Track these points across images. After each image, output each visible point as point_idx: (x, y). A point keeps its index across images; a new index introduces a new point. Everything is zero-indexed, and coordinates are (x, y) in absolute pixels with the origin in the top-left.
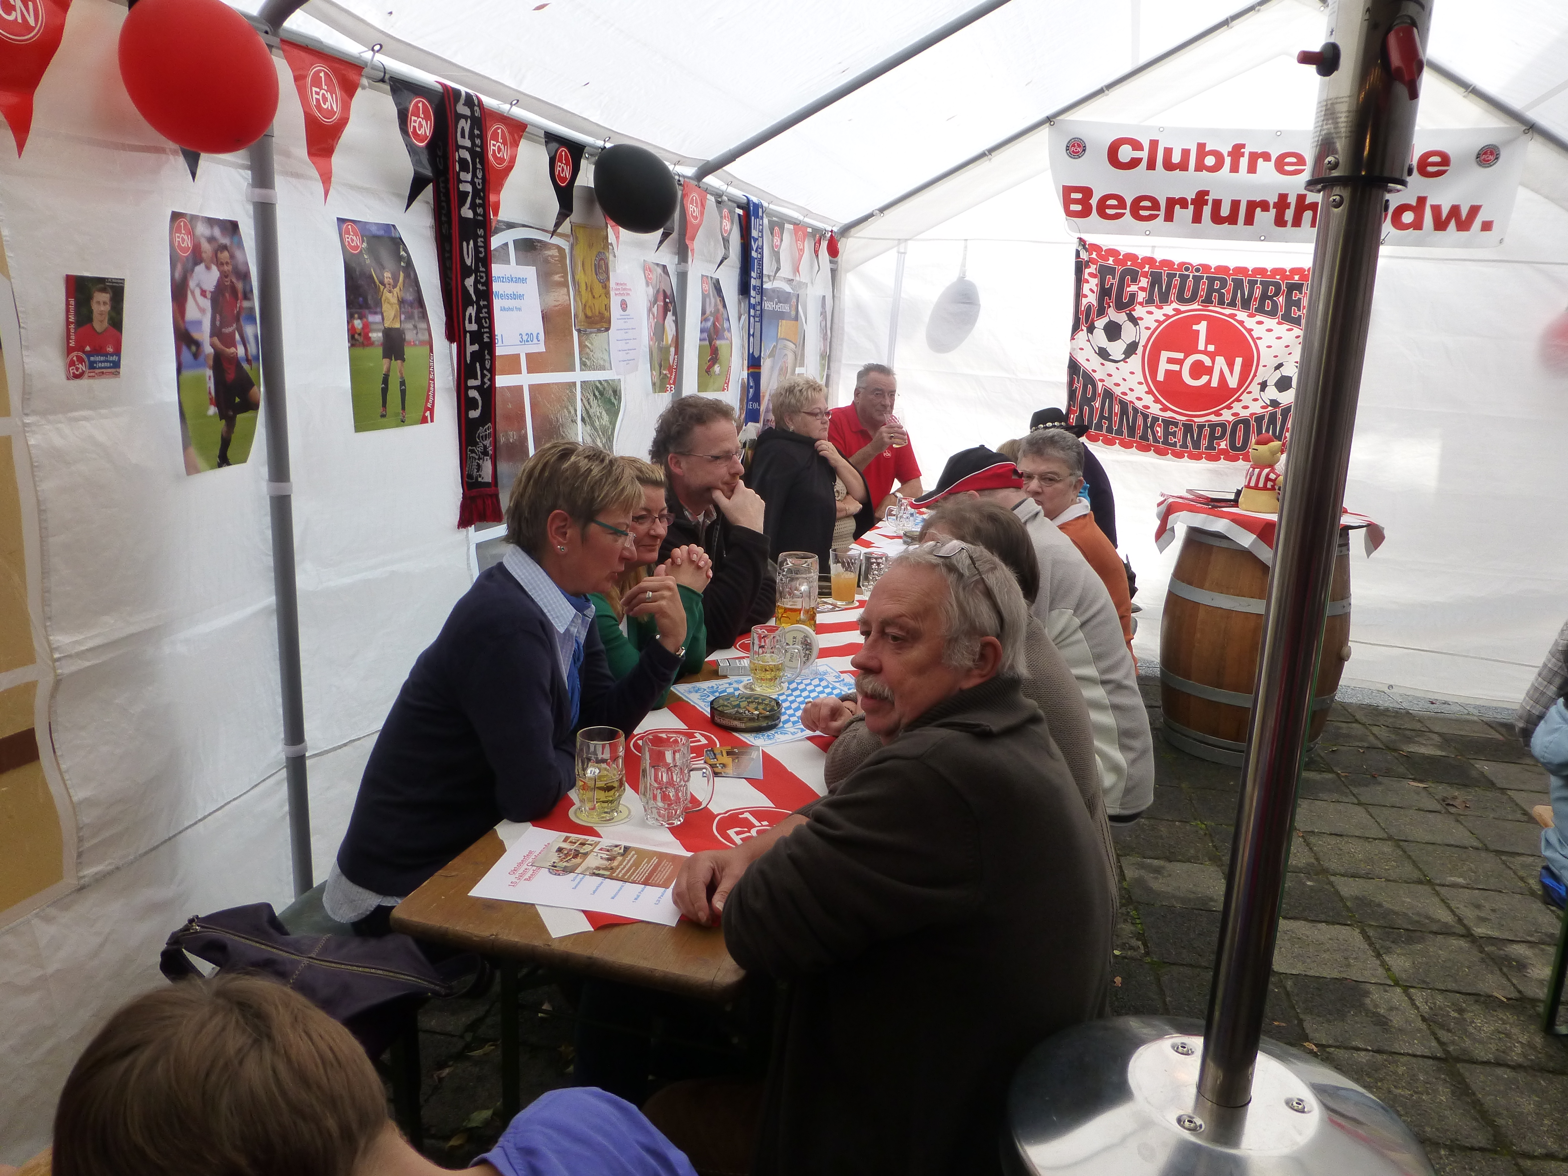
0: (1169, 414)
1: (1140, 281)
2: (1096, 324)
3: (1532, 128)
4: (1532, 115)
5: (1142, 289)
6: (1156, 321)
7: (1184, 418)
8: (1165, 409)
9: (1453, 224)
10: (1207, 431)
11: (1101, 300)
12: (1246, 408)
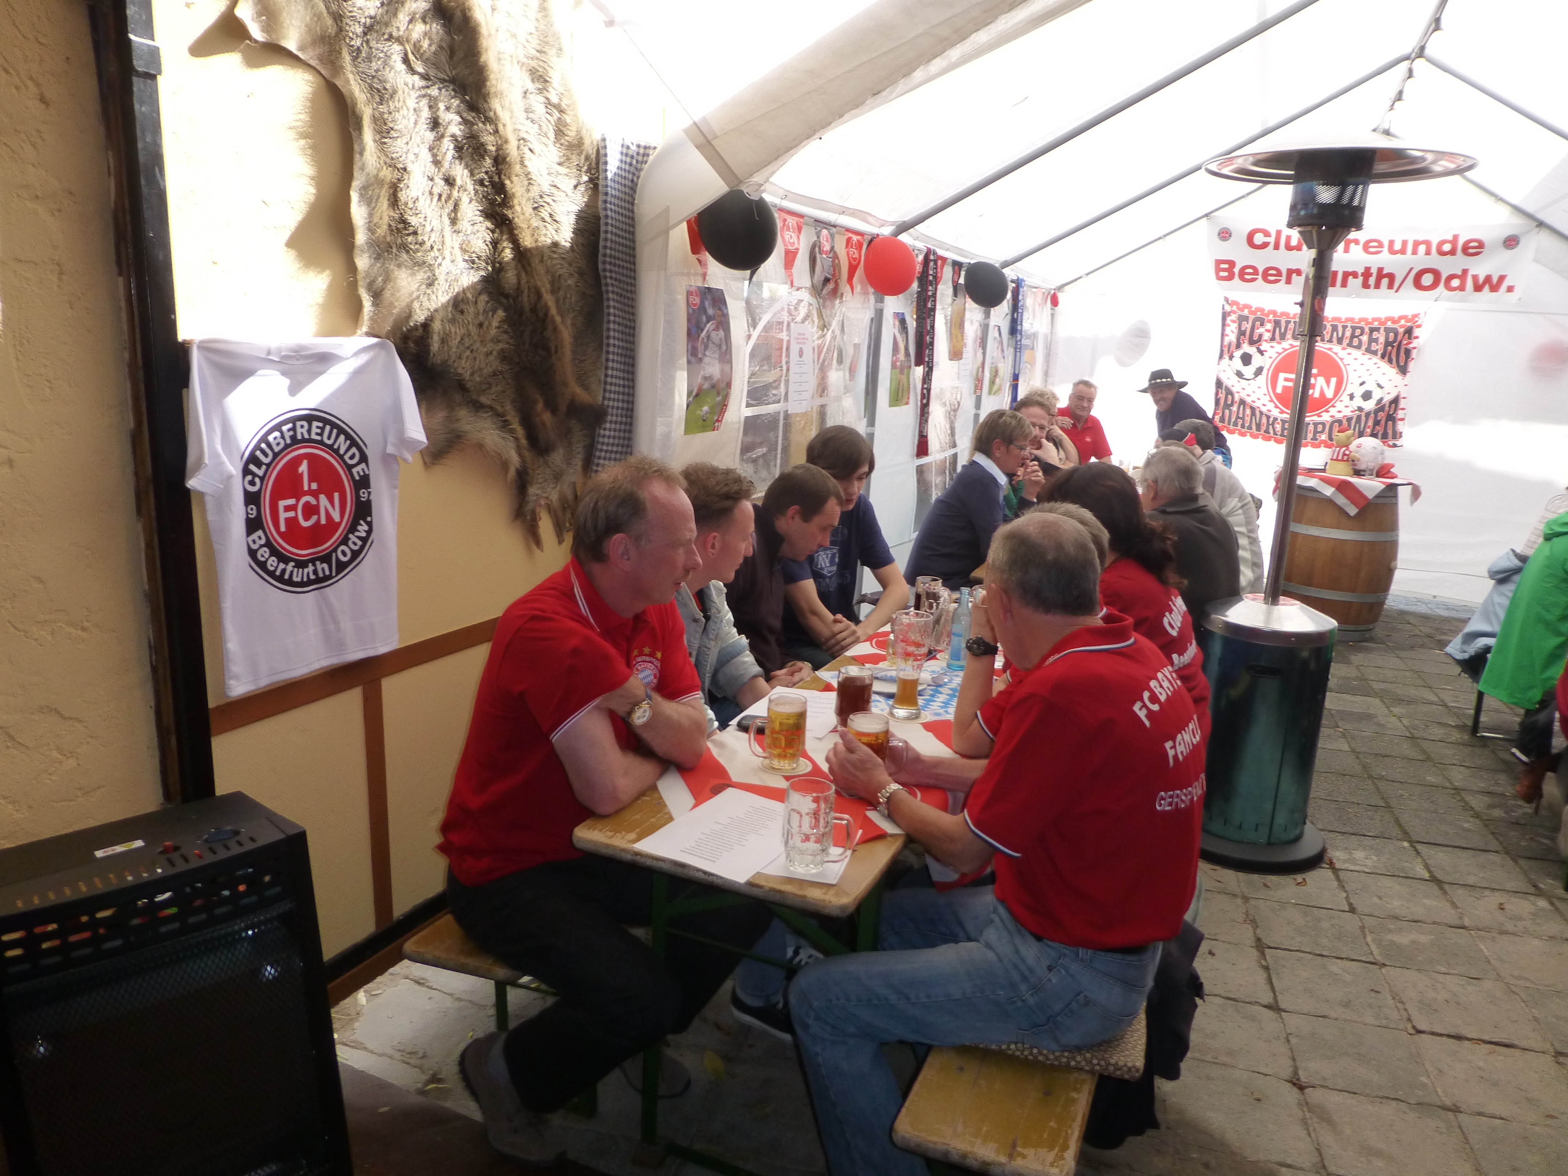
0: (1284, 415)
1: (1266, 325)
2: (1235, 354)
3: (1541, 224)
4: (1541, 216)
5: (1268, 331)
6: (1277, 353)
8: (1281, 412)
9: (1487, 288)
10: (1311, 427)
11: (1238, 340)
12: (1340, 412)
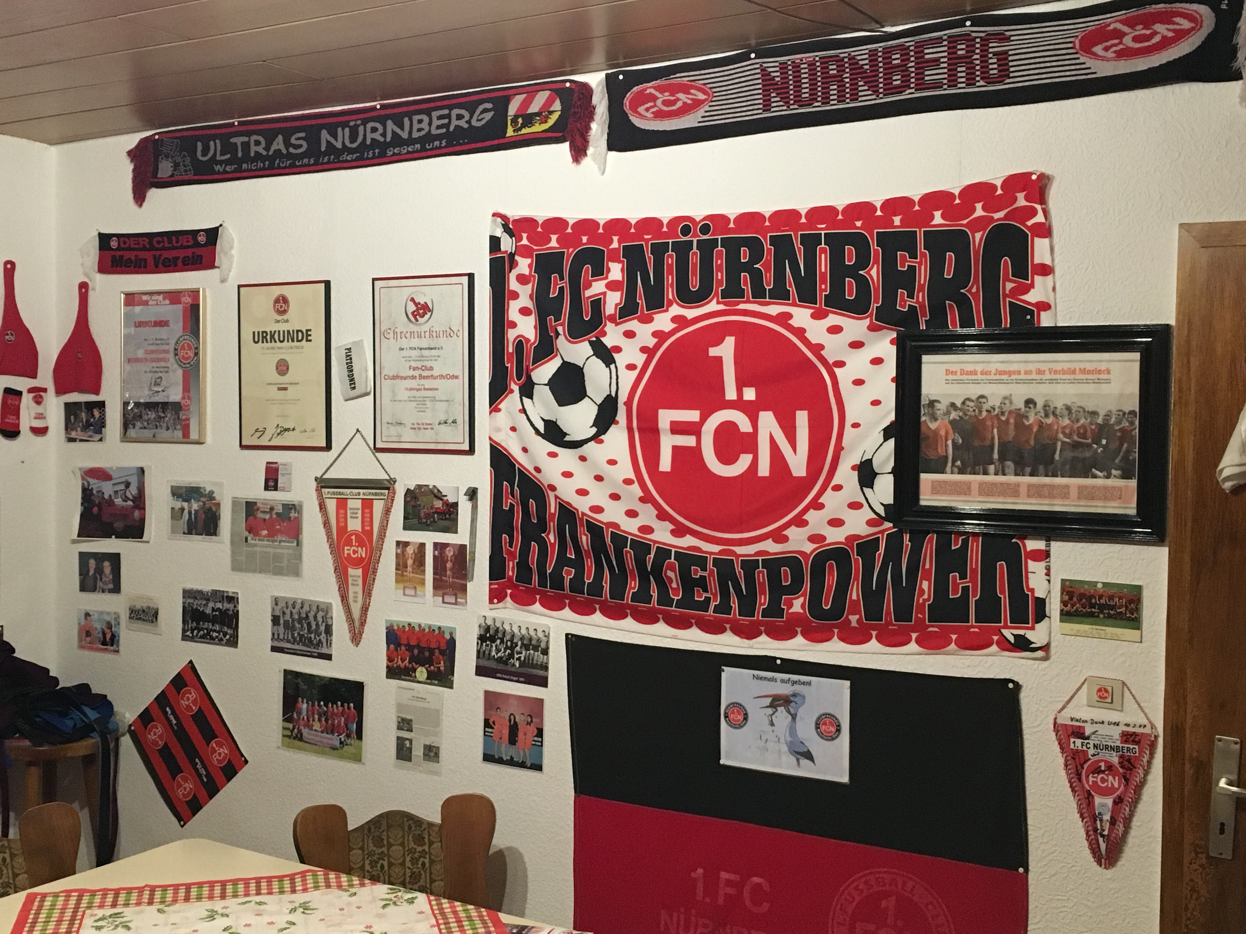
0: (688, 541)
1: (609, 270)
5: (613, 286)
6: (644, 350)
7: (716, 548)
8: (679, 531)
10: (762, 575)
12: (836, 523)
